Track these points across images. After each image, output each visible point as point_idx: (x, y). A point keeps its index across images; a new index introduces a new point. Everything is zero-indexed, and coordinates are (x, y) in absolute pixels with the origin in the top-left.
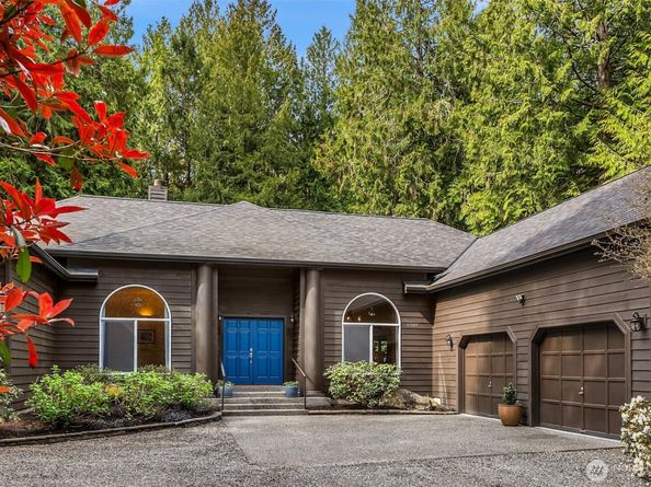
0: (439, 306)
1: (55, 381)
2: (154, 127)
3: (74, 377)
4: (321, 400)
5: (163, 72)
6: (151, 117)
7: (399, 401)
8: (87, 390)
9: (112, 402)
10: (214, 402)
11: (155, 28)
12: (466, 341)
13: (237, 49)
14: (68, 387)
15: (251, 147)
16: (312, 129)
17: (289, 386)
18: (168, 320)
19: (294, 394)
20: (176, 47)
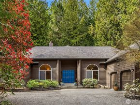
0: (107, 66)
1: (31, 82)
2: (53, 25)
3: (34, 81)
4: (81, 86)
5: (55, 13)
6: (52, 23)
7: (98, 86)
8: (36, 83)
9: (40, 86)
10: (59, 86)
11: (53, 2)
12: (112, 74)
13: (72, 6)
14: (33, 83)
15: (75, 28)
16: (90, 22)
17: (75, 83)
18: (51, 71)
19: (76, 85)
20: (58, 6)
